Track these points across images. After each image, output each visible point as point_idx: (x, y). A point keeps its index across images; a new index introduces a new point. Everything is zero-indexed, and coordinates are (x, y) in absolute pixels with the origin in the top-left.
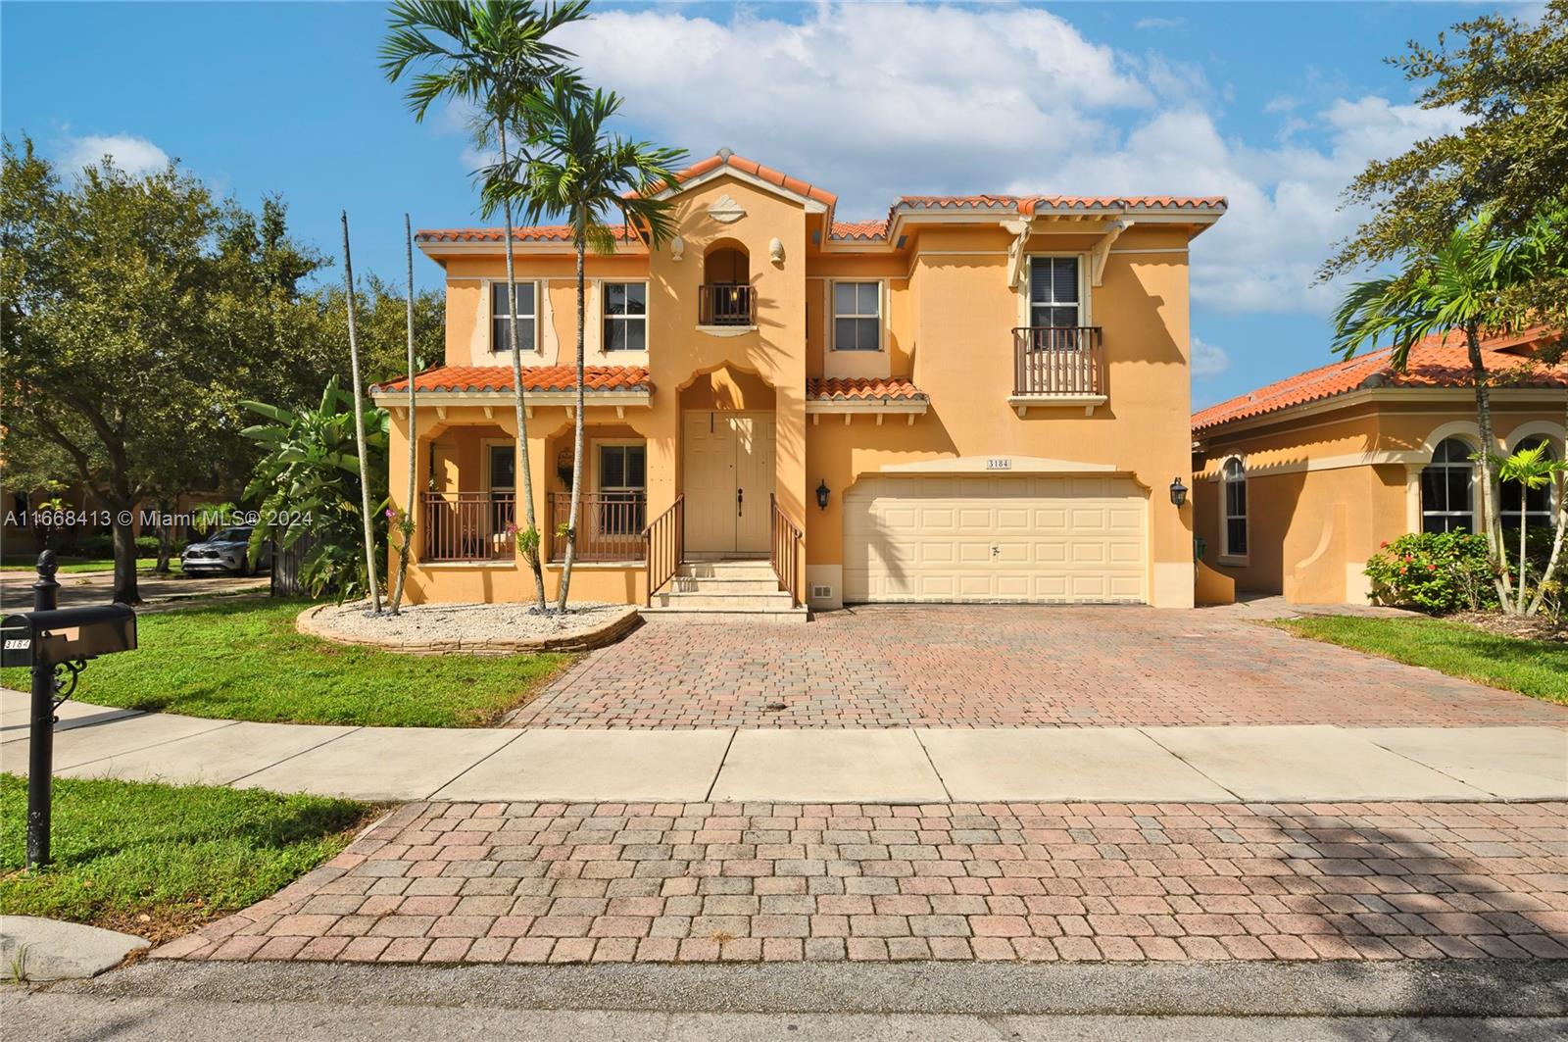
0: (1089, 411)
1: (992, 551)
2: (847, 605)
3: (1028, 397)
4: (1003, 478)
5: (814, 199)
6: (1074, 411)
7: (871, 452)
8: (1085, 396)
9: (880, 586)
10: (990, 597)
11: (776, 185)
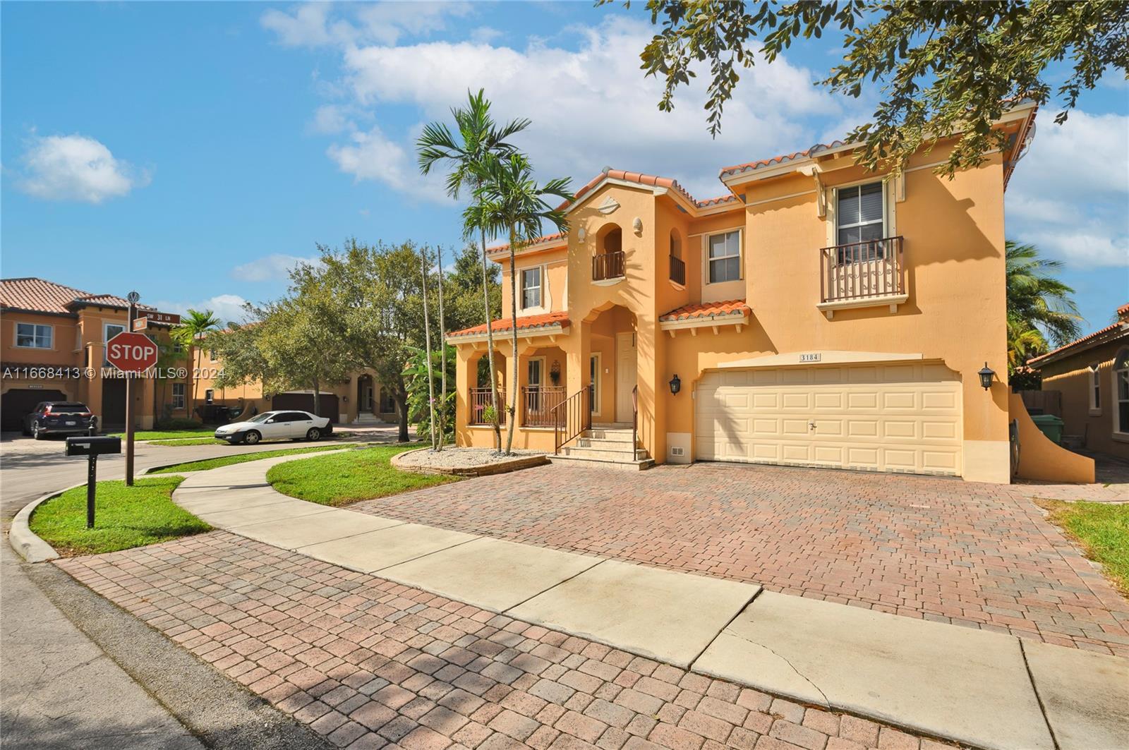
0: (894, 309)
1: (810, 427)
2: (697, 461)
3: (836, 302)
4: (818, 369)
5: (659, 186)
6: (880, 310)
7: (711, 355)
8: (890, 296)
9: (723, 450)
10: (808, 462)
11: (635, 182)
